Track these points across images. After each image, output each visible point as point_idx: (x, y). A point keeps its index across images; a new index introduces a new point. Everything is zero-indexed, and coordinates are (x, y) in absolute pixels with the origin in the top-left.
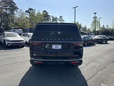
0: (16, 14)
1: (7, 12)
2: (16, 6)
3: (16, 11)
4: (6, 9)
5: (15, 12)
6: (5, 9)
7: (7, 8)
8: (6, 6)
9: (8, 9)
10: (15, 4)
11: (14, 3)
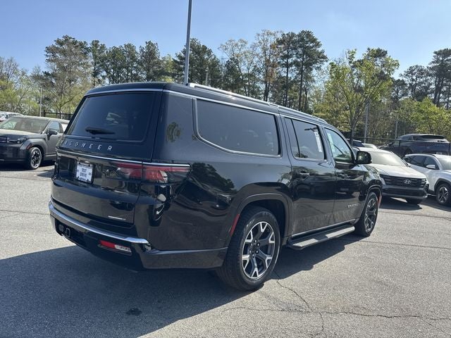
0: (315, 78)
1: (289, 76)
2: (320, 50)
3: (319, 68)
4: (288, 65)
5: (314, 72)
6: (283, 65)
7: (290, 61)
8: (288, 57)
9: (291, 65)
10: (318, 45)
11: (314, 40)
